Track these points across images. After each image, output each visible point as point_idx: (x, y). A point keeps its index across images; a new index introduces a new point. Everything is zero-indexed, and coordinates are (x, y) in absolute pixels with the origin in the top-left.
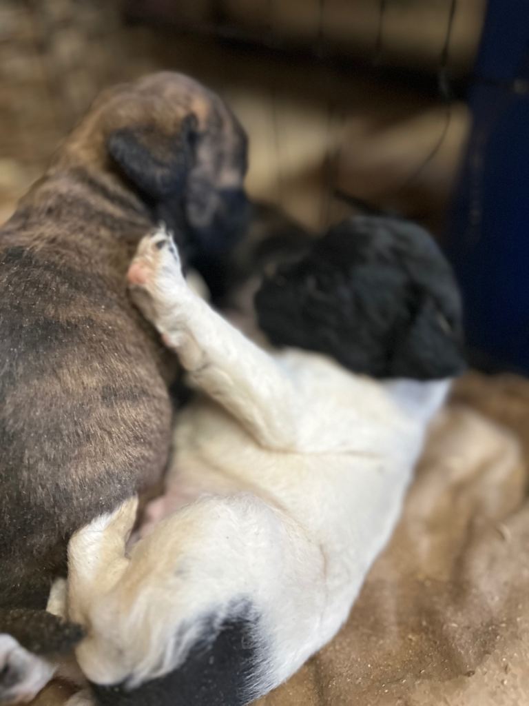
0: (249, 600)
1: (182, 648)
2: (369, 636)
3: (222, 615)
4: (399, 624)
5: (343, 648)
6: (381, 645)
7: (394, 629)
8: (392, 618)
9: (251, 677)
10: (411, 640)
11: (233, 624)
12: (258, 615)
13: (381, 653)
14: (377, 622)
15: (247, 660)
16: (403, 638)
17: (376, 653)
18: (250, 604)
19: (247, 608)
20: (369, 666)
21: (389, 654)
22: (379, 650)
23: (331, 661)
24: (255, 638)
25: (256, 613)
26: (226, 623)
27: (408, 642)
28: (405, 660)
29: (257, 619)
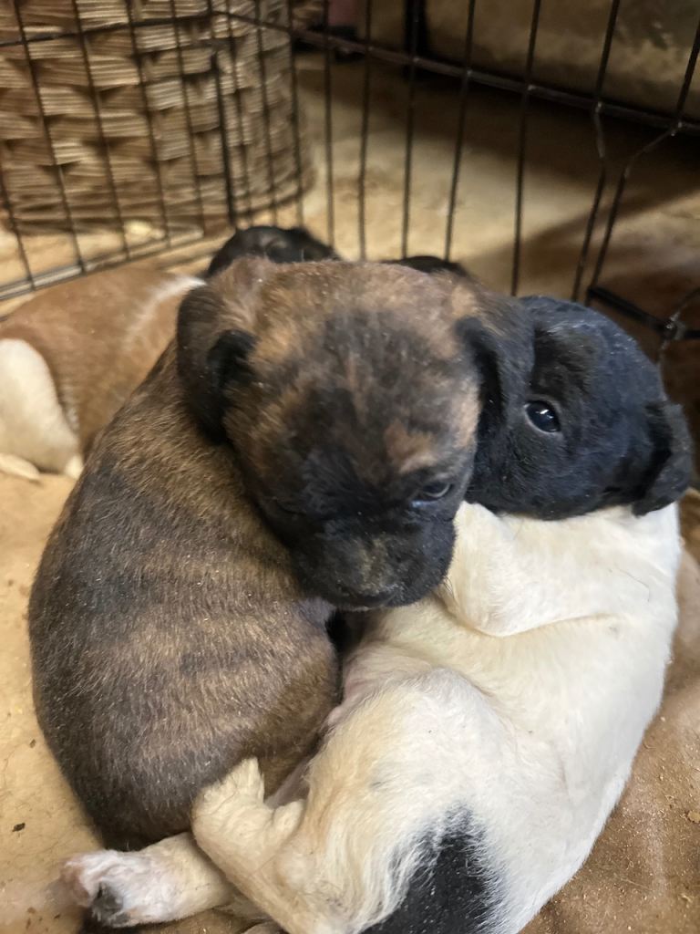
0: (468, 807)
1: (400, 882)
2: (629, 887)
3: (440, 831)
4: (669, 877)
5: (593, 900)
6: (645, 902)
7: (663, 881)
8: (659, 868)
9: (483, 926)
10: (685, 900)
11: (453, 841)
12: (482, 829)
13: (645, 913)
14: (638, 869)
15: (476, 897)
16: (676, 897)
17: (639, 912)
18: (469, 813)
19: (466, 820)
20: (630, 928)
21: (657, 916)
22: (642, 908)
23: (577, 914)
24: (483, 863)
25: (478, 826)
26: (445, 841)
27: (682, 902)
28: (678, 926)
29: (481, 835)
